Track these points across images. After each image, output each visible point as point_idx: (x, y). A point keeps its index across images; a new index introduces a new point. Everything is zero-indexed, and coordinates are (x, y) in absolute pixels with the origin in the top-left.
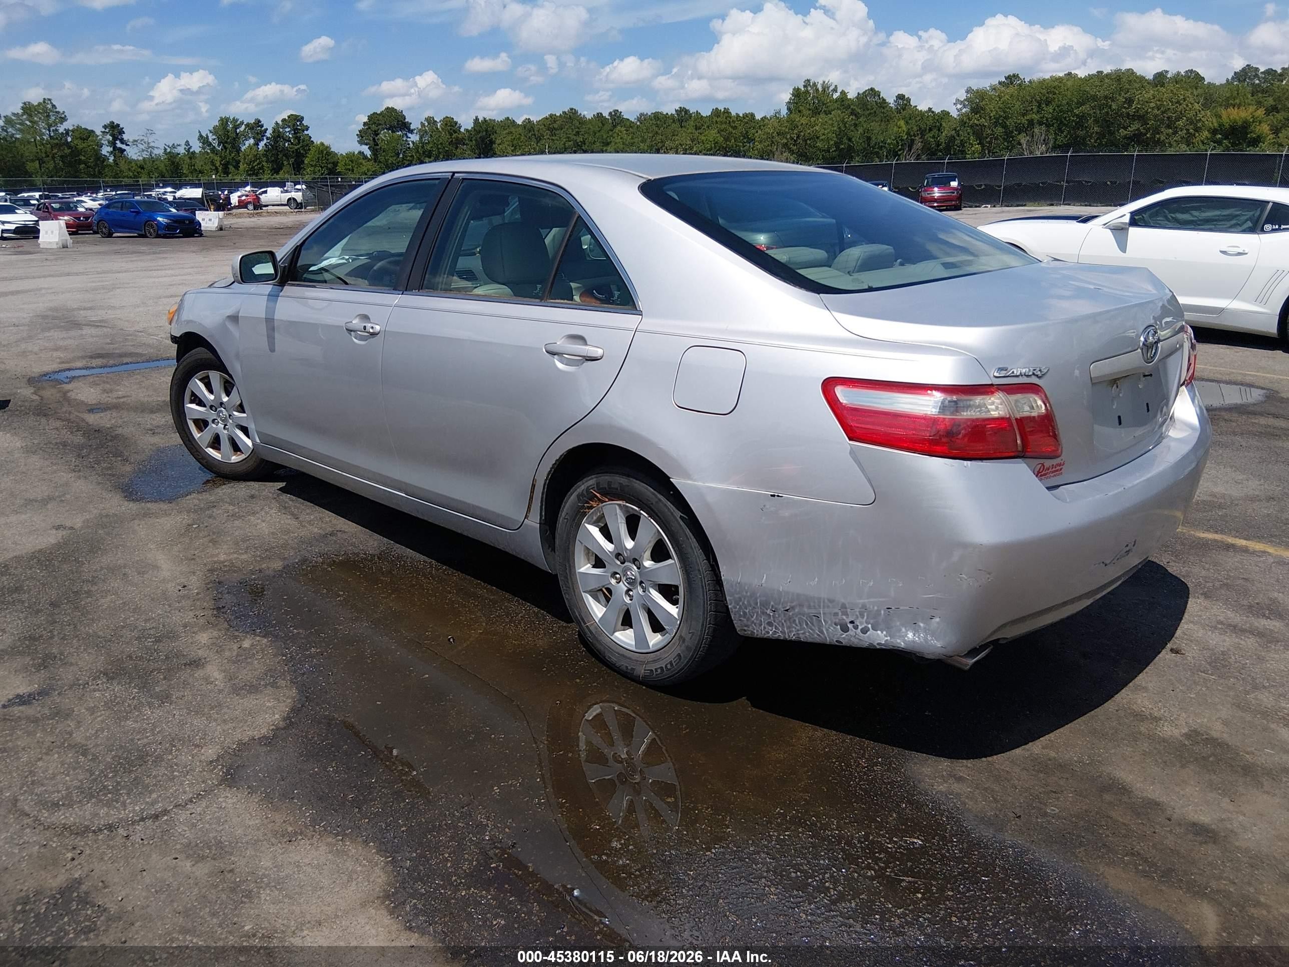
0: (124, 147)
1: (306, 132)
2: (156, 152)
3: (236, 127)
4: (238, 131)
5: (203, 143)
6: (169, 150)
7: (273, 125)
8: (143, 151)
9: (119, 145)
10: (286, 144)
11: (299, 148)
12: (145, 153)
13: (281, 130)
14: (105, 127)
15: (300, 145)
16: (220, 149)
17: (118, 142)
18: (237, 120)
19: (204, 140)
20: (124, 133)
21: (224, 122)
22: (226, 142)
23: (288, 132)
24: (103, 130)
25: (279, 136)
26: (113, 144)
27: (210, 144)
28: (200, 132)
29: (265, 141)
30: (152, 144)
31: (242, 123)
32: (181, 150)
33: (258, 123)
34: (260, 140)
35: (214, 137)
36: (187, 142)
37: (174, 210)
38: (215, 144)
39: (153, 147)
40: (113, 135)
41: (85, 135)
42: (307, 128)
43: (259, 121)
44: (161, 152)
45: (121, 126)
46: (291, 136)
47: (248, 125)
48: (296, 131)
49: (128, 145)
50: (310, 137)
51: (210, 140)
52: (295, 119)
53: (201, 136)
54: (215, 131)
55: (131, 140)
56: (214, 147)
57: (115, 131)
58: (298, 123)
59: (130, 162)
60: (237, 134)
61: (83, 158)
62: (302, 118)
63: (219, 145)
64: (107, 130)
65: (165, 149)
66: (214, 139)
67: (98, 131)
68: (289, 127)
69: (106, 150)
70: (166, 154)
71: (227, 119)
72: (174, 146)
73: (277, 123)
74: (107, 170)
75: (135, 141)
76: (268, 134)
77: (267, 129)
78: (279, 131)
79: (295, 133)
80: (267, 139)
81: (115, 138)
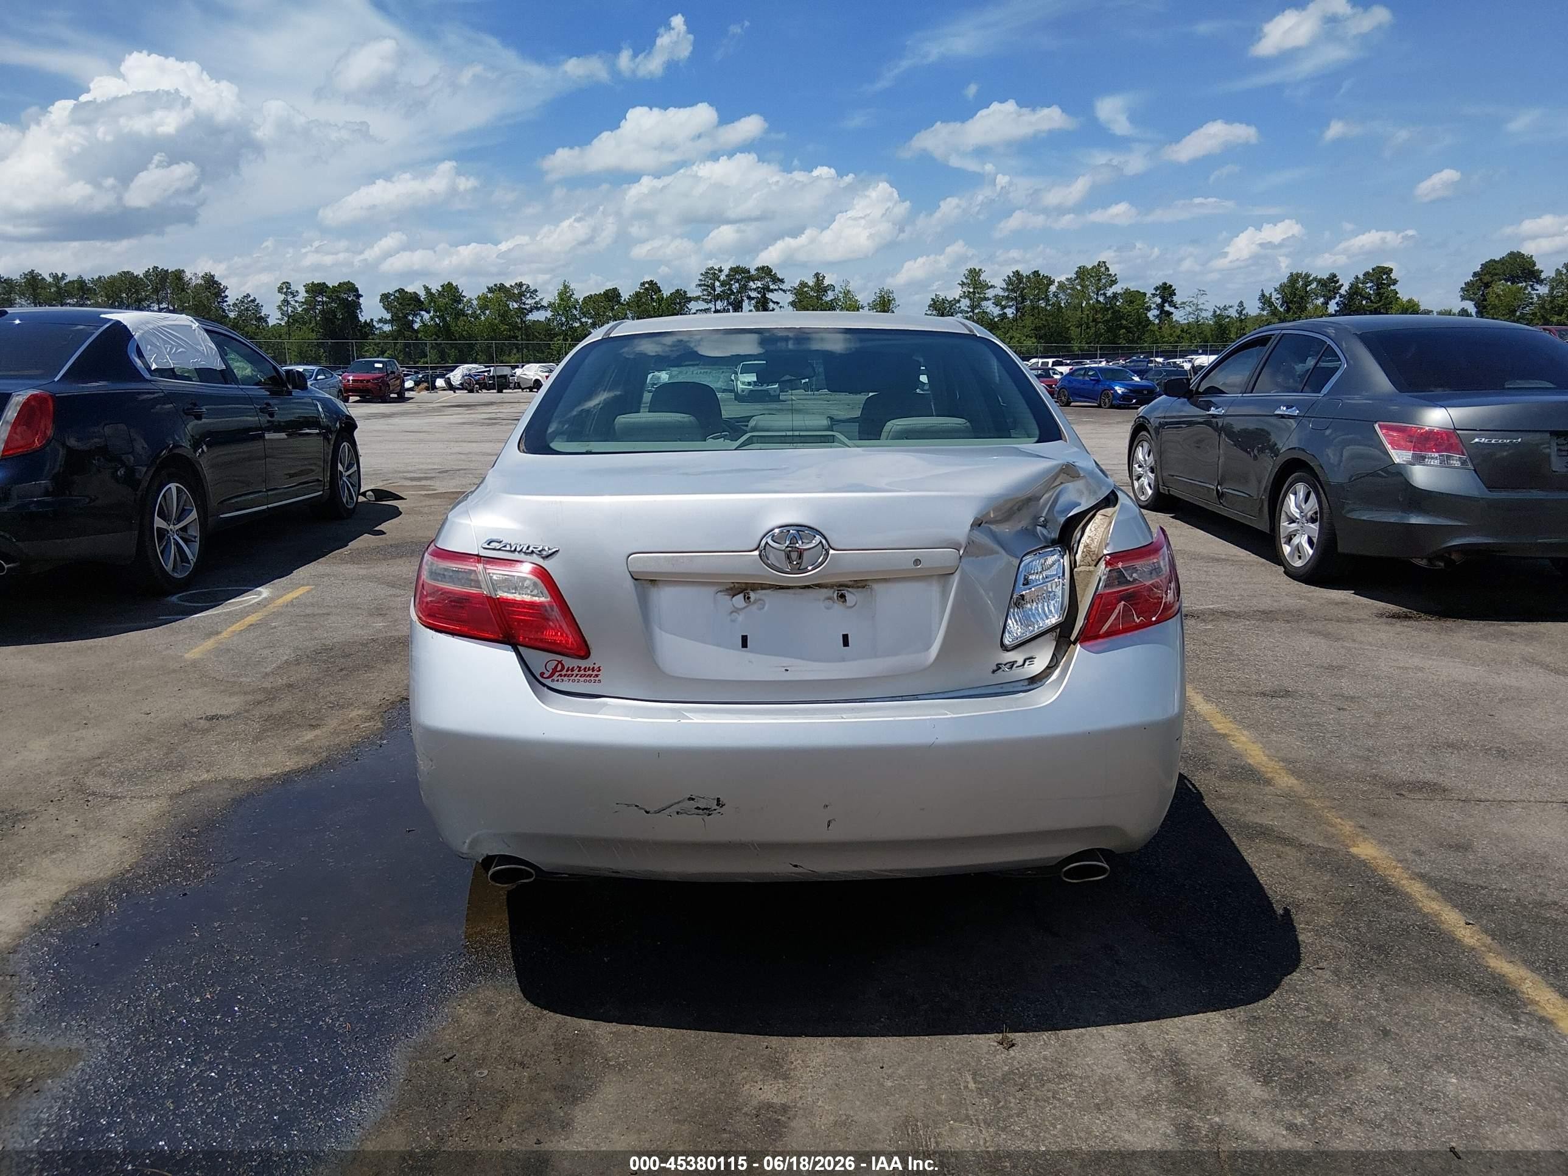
0: (1172, 310)
1: (1392, 287)
2: (1204, 314)
3: (1307, 283)
4: (1308, 288)
5: (1264, 304)
6: (1218, 312)
7: (1352, 279)
8: (1190, 313)
9: (1167, 307)
10: (1364, 302)
11: (1379, 307)
12: (1192, 316)
13: (1360, 285)
14: (1156, 289)
15: (1382, 303)
16: (1282, 310)
17: (1166, 305)
18: (1309, 276)
19: (1265, 300)
20: (1175, 294)
21: (1293, 278)
22: (1291, 302)
23: (1369, 288)
24: (1154, 292)
25: (1356, 293)
26: (1160, 307)
27: (1271, 304)
28: (1262, 290)
29: (1338, 298)
30: (1200, 307)
31: (1315, 279)
32: (1233, 313)
33: (1333, 278)
34: (1330, 299)
35: (1279, 296)
36: (1241, 302)
37: (1136, 379)
38: (1278, 304)
39: (1201, 310)
40: (1162, 297)
41: (1134, 297)
42: (1395, 282)
43: (1335, 276)
44: (1209, 314)
45: (1173, 288)
46: (1371, 292)
47: (1320, 282)
48: (1379, 286)
49: (1177, 308)
50: (1397, 293)
51: (1273, 300)
52: (1380, 272)
53: (1263, 295)
54: (1281, 289)
55: (1179, 303)
56: (1276, 308)
57: (1166, 292)
58: (1384, 277)
59: (1173, 326)
60: (1307, 292)
61: (1124, 322)
62: (1391, 270)
63: (1282, 306)
64: (1158, 293)
65: (1215, 312)
66: (1277, 299)
67: (1150, 292)
68: (1372, 281)
69: (1152, 314)
70: (1215, 317)
71: (1298, 275)
72: (1225, 308)
73: (1357, 278)
74: (1147, 335)
75: (1184, 303)
76: (1342, 291)
77: (1342, 285)
78: (1357, 287)
79: (1378, 289)
80: (1341, 297)
81: (1164, 301)
